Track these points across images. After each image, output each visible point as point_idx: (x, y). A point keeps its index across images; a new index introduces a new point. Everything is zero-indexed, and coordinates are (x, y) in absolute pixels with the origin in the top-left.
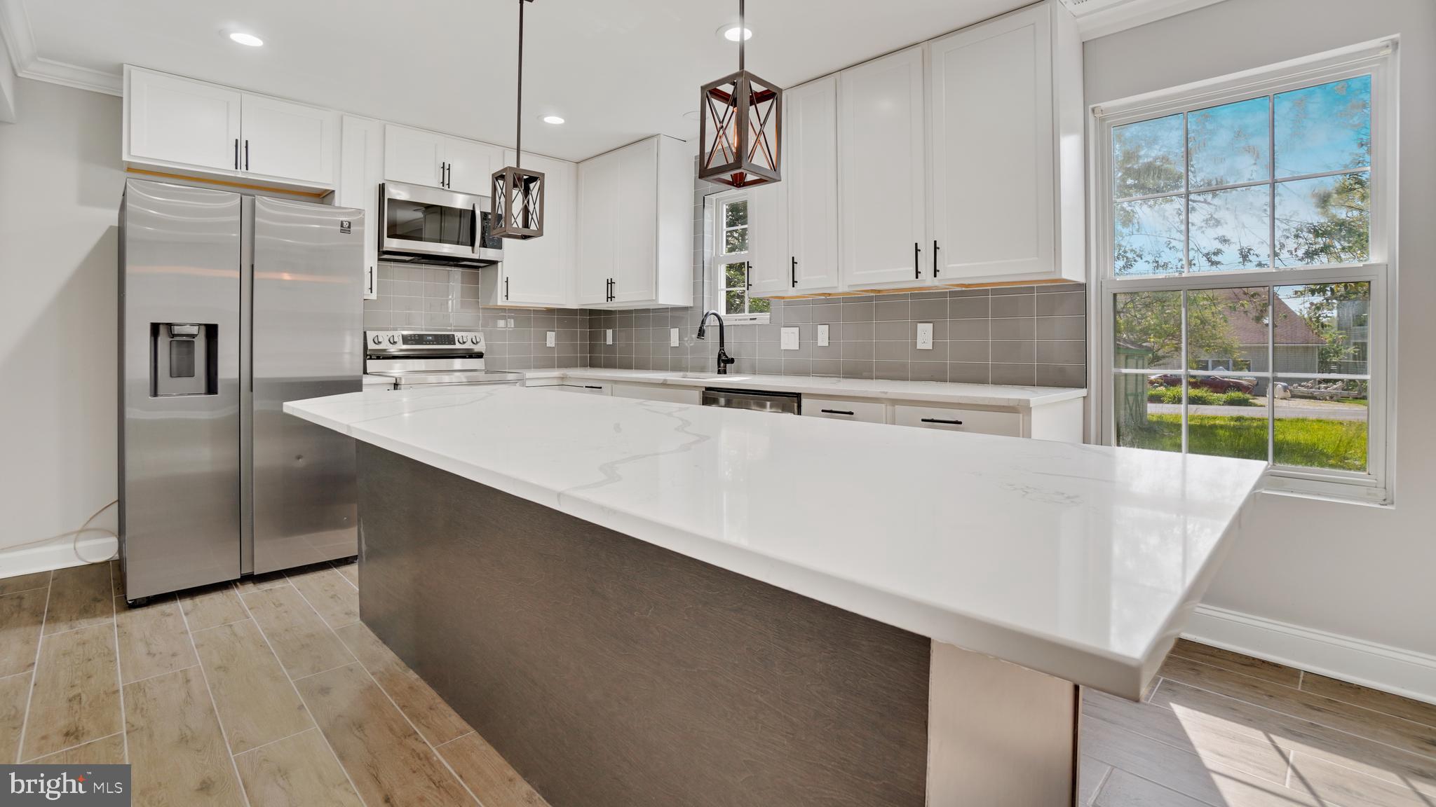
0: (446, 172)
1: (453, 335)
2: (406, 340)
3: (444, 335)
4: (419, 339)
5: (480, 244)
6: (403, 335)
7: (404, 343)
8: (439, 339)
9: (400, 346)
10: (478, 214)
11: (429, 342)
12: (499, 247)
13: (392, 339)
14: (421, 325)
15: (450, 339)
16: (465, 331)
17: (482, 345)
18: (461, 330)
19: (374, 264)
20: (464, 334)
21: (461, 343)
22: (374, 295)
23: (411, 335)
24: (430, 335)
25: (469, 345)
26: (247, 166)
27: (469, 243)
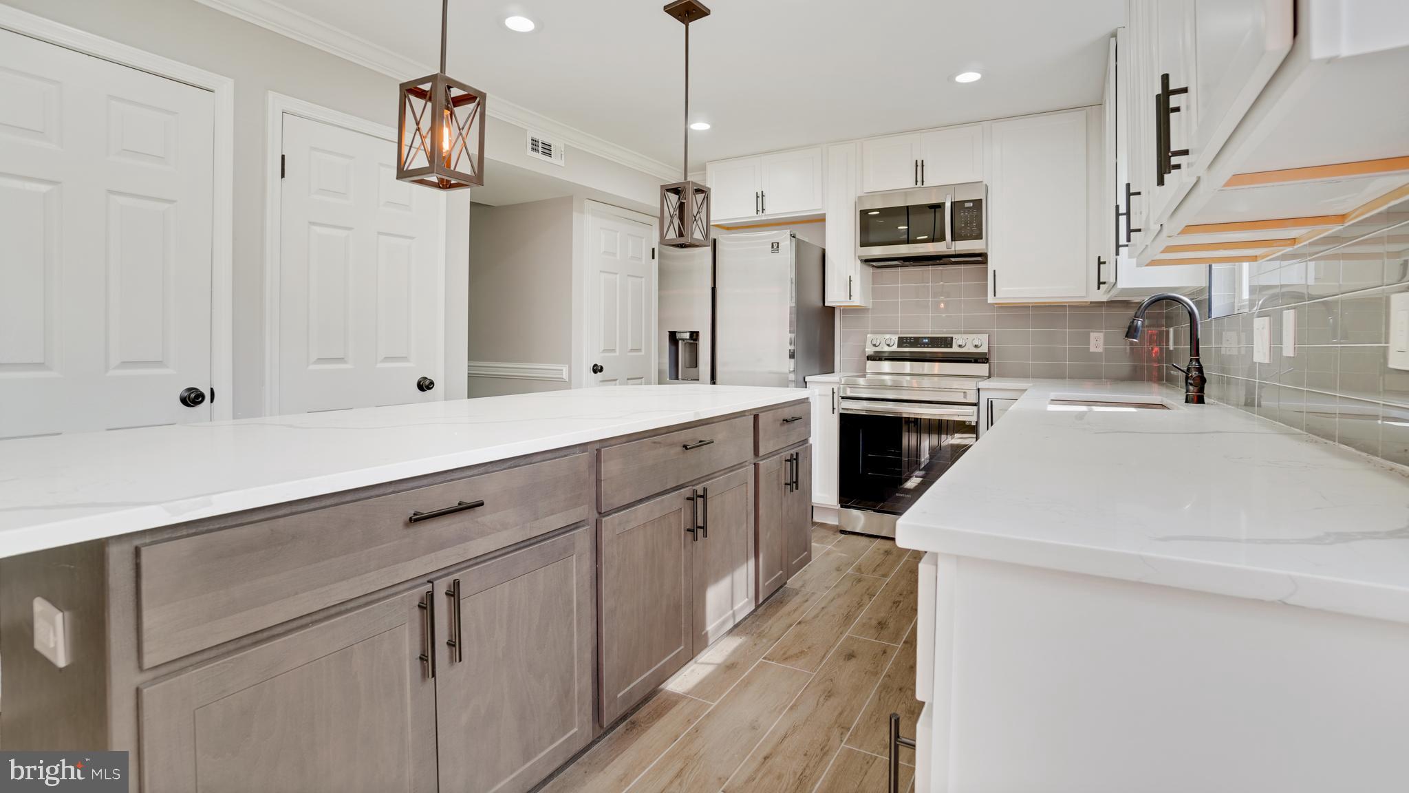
0: (920, 169)
1: (952, 338)
2: (902, 342)
3: (941, 338)
4: (916, 342)
5: (953, 239)
6: (899, 338)
7: (899, 346)
8: (935, 342)
9: (895, 348)
10: (948, 205)
11: (924, 345)
12: (979, 237)
13: (889, 343)
14: (928, 330)
15: (947, 342)
16: (965, 333)
17: (984, 349)
18: (959, 333)
19: (856, 271)
20: (965, 336)
21: (960, 346)
22: (857, 301)
23: (907, 338)
24: (925, 338)
25: (969, 349)
26: (763, 210)
27: (943, 238)
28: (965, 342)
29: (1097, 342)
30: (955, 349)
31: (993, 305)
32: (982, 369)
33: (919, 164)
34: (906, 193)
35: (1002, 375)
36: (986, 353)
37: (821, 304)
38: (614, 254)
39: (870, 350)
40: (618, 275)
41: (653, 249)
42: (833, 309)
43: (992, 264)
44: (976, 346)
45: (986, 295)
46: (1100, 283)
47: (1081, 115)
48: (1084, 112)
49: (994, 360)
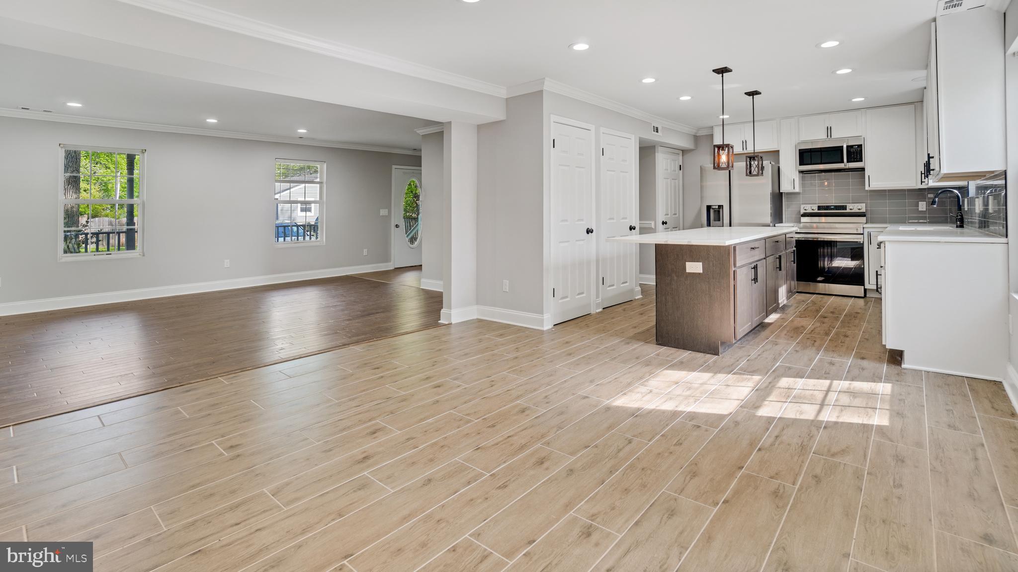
0: (829, 130)
1: (846, 206)
2: (819, 208)
3: (839, 206)
4: (828, 208)
5: (848, 162)
6: (818, 206)
7: (818, 210)
8: (837, 208)
9: (816, 211)
10: (845, 146)
11: (832, 209)
12: (861, 160)
13: (812, 208)
14: (833, 201)
15: (844, 208)
16: (852, 203)
17: (863, 210)
18: (850, 203)
19: (796, 177)
20: (853, 205)
21: (851, 209)
22: (797, 190)
23: (822, 206)
24: (832, 206)
25: (855, 210)
26: (746, 148)
27: (842, 162)
28: (853, 207)
29: (922, 206)
30: (848, 211)
31: (867, 190)
32: (863, 219)
33: (829, 128)
34: (823, 141)
35: (872, 222)
36: (864, 213)
37: (778, 191)
38: (668, 170)
39: (802, 211)
40: (669, 180)
41: (680, 166)
42: (782, 193)
43: (867, 173)
44: (859, 209)
45: (864, 185)
46: (922, 182)
47: (913, 106)
48: (913, 105)
49: (869, 215)
